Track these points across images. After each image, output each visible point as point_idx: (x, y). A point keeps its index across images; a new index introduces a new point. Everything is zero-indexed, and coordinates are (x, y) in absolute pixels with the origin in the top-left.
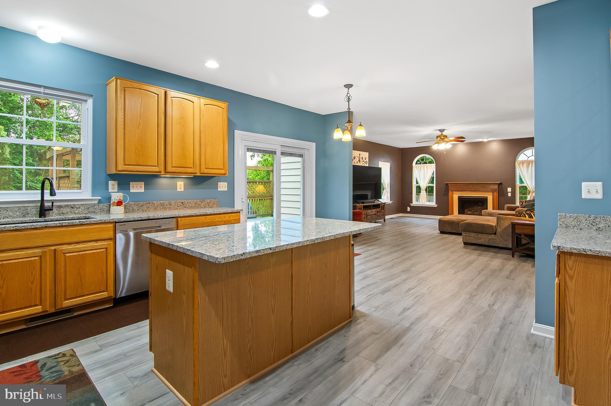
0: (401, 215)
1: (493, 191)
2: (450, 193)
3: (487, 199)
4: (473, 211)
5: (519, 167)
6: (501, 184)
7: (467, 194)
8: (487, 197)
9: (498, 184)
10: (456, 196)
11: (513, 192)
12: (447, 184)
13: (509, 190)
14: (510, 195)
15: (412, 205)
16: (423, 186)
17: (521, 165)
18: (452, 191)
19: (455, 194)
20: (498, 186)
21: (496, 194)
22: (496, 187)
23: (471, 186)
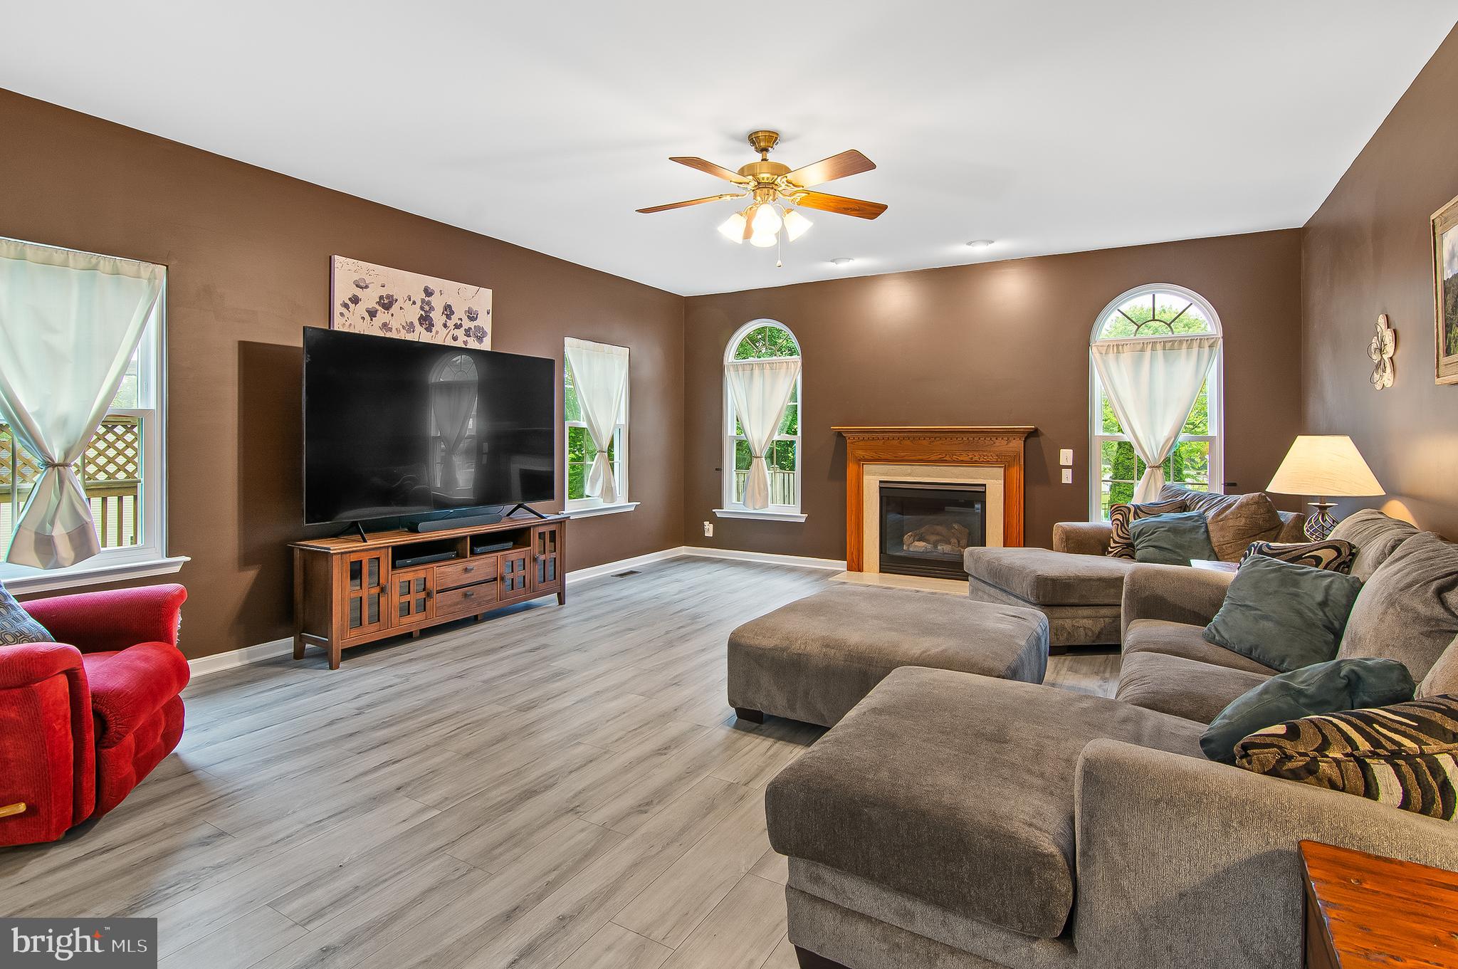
0: (683, 551)
1: (1005, 462)
2: (851, 469)
3: (985, 492)
4: (933, 538)
5: (1105, 362)
6: (1034, 434)
7: (909, 475)
8: (985, 485)
9: (1023, 433)
10: (872, 479)
11: (1082, 467)
12: (839, 434)
13: (1066, 456)
14: (1067, 476)
15: (719, 513)
16: (760, 442)
17: (1111, 356)
18: (861, 461)
19: (869, 474)
20: (1025, 441)
21: (1017, 473)
22: (1017, 445)
23: (925, 443)
